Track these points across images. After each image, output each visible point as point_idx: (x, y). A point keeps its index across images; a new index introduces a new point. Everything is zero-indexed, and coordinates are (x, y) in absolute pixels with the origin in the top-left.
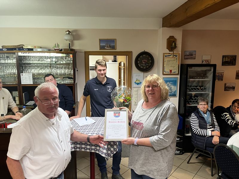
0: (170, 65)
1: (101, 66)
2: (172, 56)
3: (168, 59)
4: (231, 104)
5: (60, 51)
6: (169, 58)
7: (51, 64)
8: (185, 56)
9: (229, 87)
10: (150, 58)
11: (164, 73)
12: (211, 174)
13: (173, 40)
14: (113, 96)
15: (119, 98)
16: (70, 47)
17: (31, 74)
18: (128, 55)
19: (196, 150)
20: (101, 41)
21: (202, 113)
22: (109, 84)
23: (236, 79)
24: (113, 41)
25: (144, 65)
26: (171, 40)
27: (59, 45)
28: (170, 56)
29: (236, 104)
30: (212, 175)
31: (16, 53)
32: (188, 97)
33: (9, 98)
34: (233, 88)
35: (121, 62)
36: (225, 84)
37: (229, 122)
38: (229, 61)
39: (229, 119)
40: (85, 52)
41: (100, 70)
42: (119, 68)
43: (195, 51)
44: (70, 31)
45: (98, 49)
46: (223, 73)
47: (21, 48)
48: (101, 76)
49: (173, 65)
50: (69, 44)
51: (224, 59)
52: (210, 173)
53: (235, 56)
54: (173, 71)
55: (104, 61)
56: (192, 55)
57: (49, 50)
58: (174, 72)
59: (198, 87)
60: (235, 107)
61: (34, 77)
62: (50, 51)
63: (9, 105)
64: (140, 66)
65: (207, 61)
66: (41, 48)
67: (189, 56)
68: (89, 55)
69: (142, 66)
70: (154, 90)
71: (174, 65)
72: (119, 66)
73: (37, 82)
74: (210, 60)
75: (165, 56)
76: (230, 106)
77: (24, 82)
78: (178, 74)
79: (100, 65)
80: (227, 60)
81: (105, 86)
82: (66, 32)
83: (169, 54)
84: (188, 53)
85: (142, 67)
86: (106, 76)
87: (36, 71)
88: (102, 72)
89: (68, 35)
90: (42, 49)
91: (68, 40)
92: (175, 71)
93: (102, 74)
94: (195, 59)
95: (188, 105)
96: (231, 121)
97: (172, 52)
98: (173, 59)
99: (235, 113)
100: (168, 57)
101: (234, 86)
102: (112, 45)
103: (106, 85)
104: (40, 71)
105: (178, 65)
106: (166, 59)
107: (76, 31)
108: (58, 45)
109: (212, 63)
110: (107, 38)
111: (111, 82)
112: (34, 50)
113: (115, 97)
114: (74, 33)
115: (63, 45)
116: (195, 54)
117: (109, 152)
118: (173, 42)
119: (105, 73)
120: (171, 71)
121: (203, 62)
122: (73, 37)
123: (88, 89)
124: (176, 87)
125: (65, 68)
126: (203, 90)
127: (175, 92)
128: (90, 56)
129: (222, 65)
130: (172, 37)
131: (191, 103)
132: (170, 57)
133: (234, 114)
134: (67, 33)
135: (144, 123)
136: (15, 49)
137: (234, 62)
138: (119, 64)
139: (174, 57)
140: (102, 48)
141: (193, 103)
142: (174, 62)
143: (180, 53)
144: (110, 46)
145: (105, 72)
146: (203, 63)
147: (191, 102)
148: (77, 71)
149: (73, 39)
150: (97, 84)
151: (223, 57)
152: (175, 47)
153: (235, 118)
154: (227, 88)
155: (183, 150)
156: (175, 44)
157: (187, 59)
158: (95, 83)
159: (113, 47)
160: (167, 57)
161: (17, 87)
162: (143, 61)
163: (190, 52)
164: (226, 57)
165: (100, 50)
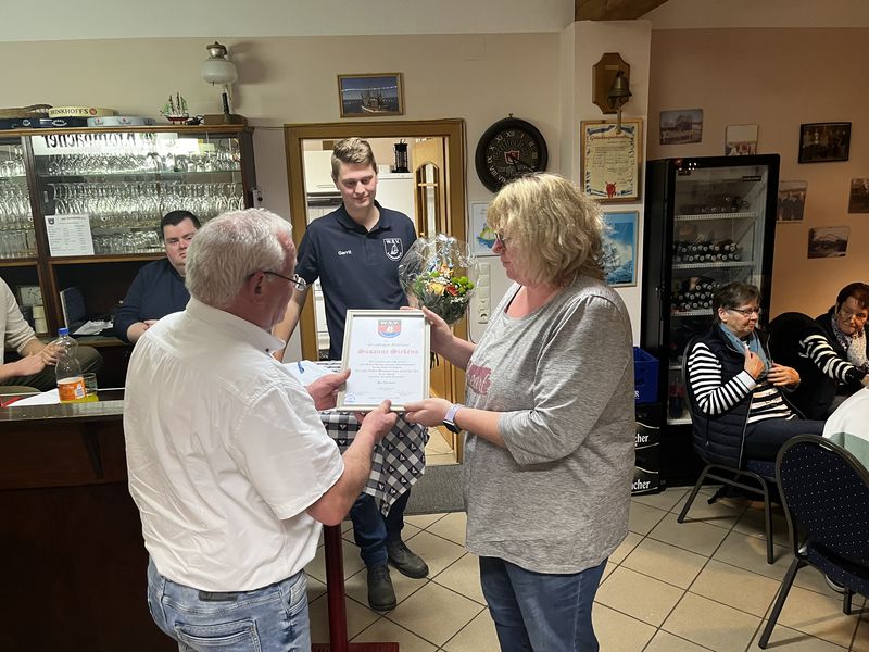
0: (609, 166)
1: (351, 165)
2: (613, 132)
3: (601, 143)
4: (834, 302)
5: (189, 127)
6: (603, 138)
7: (157, 177)
8: (662, 130)
9: (825, 243)
10: (531, 144)
12: (766, 554)
13: (617, 67)
16: (227, 109)
17: (87, 216)
18: (449, 135)
19: (709, 472)
20: (343, 81)
21: (735, 340)
22: (389, 229)
23: (851, 210)
24: (391, 79)
25: (510, 170)
26: (609, 67)
27: (184, 102)
28: (608, 130)
29: (853, 302)
30: (772, 560)
31: (23, 138)
32: (676, 284)
34: (841, 246)
35: (424, 167)
36: (812, 233)
37: (828, 367)
38: (827, 144)
39: (826, 358)
40: (287, 128)
41: (351, 184)
42: (419, 188)
43: (700, 111)
44: (223, 48)
45: (334, 115)
46: (805, 190)
48: (358, 205)
49: (617, 166)
50: (225, 95)
51: (807, 137)
53: (847, 127)
54: (618, 189)
55: (363, 147)
56: (687, 126)
57: (149, 122)
58: (623, 192)
59: (711, 247)
61: (99, 228)
64: (494, 173)
65: (744, 148)
67: (675, 129)
68: (300, 139)
69: (504, 174)
71: (623, 165)
72: (419, 181)
73: (108, 247)
74: (756, 143)
75: (587, 130)
76: (832, 310)
78: (638, 199)
79: (348, 161)
80: (817, 142)
81: (375, 238)
82: (209, 48)
83: (604, 122)
84: (672, 121)
85: (503, 180)
87: (104, 206)
88: (360, 188)
89: (219, 62)
90: (121, 119)
91: (218, 83)
92: (625, 189)
94: (699, 141)
95: (677, 313)
97: (615, 116)
98: (618, 142)
99: (850, 335)
100: (600, 134)
101: (845, 239)
102: (387, 95)
103: (380, 237)
104: (121, 208)
105: (635, 167)
107: (246, 46)
108: (181, 103)
109: (762, 152)
110: (366, 72)
112: (92, 123)
114: (241, 56)
115: (204, 102)
116: (701, 123)
118: (618, 75)
119: (372, 193)
120: (611, 189)
121: (728, 150)
122: (238, 71)
123: (313, 251)
124: (630, 248)
125: (214, 192)
126: (731, 256)
127: (630, 265)
128: (306, 143)
129: (800, 162)
130: (611, 58)
131: (688, 306)
132: (606, 134)
133: (843, 339)
134: (214, 52)
137: (843, 152)
138: (418, 172)
139: (623, 133)
141: (695, 305)
142: (622, 153)
143: (645, 118)
144: (380, 103)
146: (730, 155)
147: (687, 300)
148: (260, 199)
149: (236, 77)
150: (345, 230)
151: (803, 128)
152: (626, 95)
153: (850, 353)
154: (818, 248)
155: (661, 477)
156: (626, 83)
157: (670, 141)
158: (337, 229)
160: (595, 135)
161: (35, 266)
163: (680, 117)
164: (812, 132)
165: (342, 117)
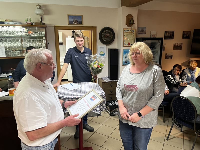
3: (127, 34)
4: (172, 68)
7: (21, 37)
8: (138, 31)
9: (169, 56)
10: (111, 33)
11: (124, 45)
13: (131, 17)
15: (94, 64)
16: (42, 22)
17: (4, 47)
18: (93, 30)
20: (69, 16)
22: (86, 52)
23: (174, 49)
24: (80, 17)
25: (107, 39)
26: (129, 17)
27: (31, 19)
28: (129, 31)
30: (164, 122)
34: (171, 57)
36: (166, 54)
37: (172, 82)
40: (55, 27)
41: (78, 41)
43: (146, 28)
44: (40, 6)
45: (66, 24)
46: (165, 45)
50: (41, 18)
51: (166, 34)
52: (162, 120)
53: (173, 32)
55: (81, 33)
56: (143, 31)
57: (21, 24)
58: (131, 45)
60: (176, 70)
61: (7, 50)
64: (103, 39)
65: (154, 36)
66: (12, 21)
67: (141, 31)
69: (105, 40)
71: (132, 39)
73: (9, 55)
74: (156, 35)
75: (124, 31)
76: (172, 70)
79: (78, 36)
80: (168, 35)
81: (83, 54)
82: (37, 6)
83: (127, 29)
84: (140, 29)
87: (8, 44)
89: (40, 10)
90: (14, 22)
91: (39, 15)
94: (145, 34)
96: (174, 81)
98: (130, 34)
100: (127, 32)
101: (172, 55)
102: (79, 20)
104: (12, 45)
106: (125, 34)
107: (45, 6)
109: (157, 37)
112: (6, 23)
113: (90, 63)
115: (35, 19)
116: (146, 30)
120: (129, 44)
121: (151, 36)
128: (59, 31)
130: (130, 15)
133: (174, 76)
134: (38, 7)
137: (172, 37)
139: (132, 31)
142: (131, 36)
143: (136, 28)
144: (77, 22)
145: (82, 43)
146: (151, 37)
148: (49, 44)
149: (43, 14)
151: (165, 32)
152: (133, 23)
153: (176, 79)
154: (167, 57)
156: (133, 20)
157: (140, 34)
162: (106, 35)
163: (142, 29)
164: (167, 33)
165: (68, 25)
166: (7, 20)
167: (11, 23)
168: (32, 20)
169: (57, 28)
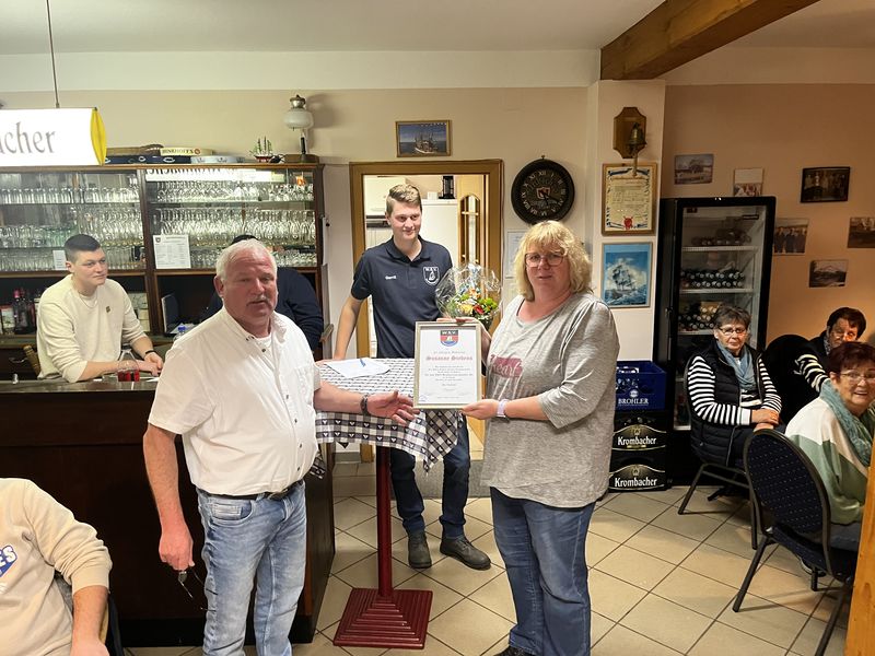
0: (626, 203)
1: (404, 204)
2: (631, 173)
3: (619, 183)
4: (824, 327)
5: (273, 164)
6: (622, 178)
7: (243, 205)
8: (677, 172)
9: (825, 274)
10: (560, 182)
11: (607, 229)
12: (750, 541)
13: (634, 119)
14: (442, 295)
15: (460, 301)
16: (304, 151)
17: (187, 236)
18: (489, 173)
19: (705, 469)
20: (401, 127)
21: (728, 355)
22: (428, 259)
23: (850, 245)
24: (441, 127)
25: (542, 204)
26: (629, 119)
27: (270, 144)
28: (626, 172)
31: (138, 171)
32: (684, 307)
33: (125, 308)
34: (841, 277)
35: (467, 198)
36: (813, 265)
37: (815, 383)
38: (826, 186)
39: (813, 375)
40: (352, 166)
41: (403, 218)
42: (463, 216)
43: (711, 156)
44: (303, 100)
45: (392, 155)
46: (806, 226)
47: (152, 156)
48: (406, 236)
49: (634, 203)
50: (303, 139)
51: (809, 180)
53: (847, 171)
54: (635, 223)
55: (413, 190)
56: (699, 169)
57: (240, 160)
58: (639, 226)
59: (717, 275)
60: (841, 330)
61: (197, 247)
62: (241, 163)
63: (124, 332)
64: (527, 206)
65: (751, 188)
66: (214, 153)
67: (688, 171)
68: (362, 175)
69: (536, 207)
70: (550, 266)
71: (639, 203)
72: (462, 210)
73: (201, 262)
74: (762, 184)
75: (609, 172)
76: (824, 333)
77: (163, 263)
78: (651, 233)
79: (402, 200)
81: (416, 267)
82: (291, 100)
83: (624, 165)
84: (686, 164)
85: (535, 212)
86: (419, 237)
87: (199, 228)
88: (409, 223)
89: (299, 112)
90: (219, 157)
91: (298, 128)
92: (641, 223)
93: (409, 230)
94: (710, 181)
95: (685, 332)
97: (631, 161)
98: (634, 183)
100: (619, 176)
101: (844, 270)
102: (437, 139)
103: (421, 265)
104: (212, 230)
105: (650, 204)
106: (612, 184)
107: (321, 97)
108: (268, 145)
109: (766, 194)
110: (420, 119)
111: (434, 255)
112: (195, 161)
113: (447, 298)
114: (316, 106)
115: (284, 144)
116: (711, 166)
117: (432, 449)
118: (635, 127)
119: (418, 228)
120: (628, 222)
121: (736, 190)
122: (313, 115)
123: (365, 275)
124: (644, 274)
125: (289, 217)
126: (735, 283)
127: (643, 290)
128: (367, 179)
129: (802, 201)
130: (630, 112)
131: (695, 327)
132: (625, 175)
134: (296, 103)
135: (522, 359)
136: (135, 159)
137: (842, 194)
138: (462, 202)
139: (639, 175)
140: (404, 149)
141: (702, 326)
142: (638, 192)
143: (660, 162)
144: (431, 145)
145: (417, 222)
146: (738, 195)
147: (695, 321)
148: (328, 225)
149: (312, 124)
150: (393, 259)
151: (806, 172)
152: (642, 143)
154: (818, 278)
155: (667, 476)
156: (642, 135)
157: (684, 181)
158: (386, 258)
159: (442, 149)
160: (615, 176)
161: (143, 277)
162: (541, 191)
163: (694, 161)
165: (398, 156)
166: (197, 151)
167: (210, 160)
168: (273, 147)
169: (358, 171)
